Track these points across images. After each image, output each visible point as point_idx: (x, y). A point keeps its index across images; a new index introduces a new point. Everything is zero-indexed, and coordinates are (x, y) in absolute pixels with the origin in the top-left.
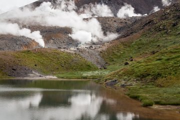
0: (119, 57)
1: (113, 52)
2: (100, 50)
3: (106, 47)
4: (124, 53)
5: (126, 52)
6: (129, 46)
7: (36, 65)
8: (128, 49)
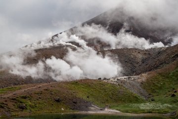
0: (160, 88)
1: (154, 84)
2: (139, 80)
3: (145, 78)
4: (164, 84)
5: (166, 83)
6: (167, 77)
7: (88, 97)
8: (167, 80)
